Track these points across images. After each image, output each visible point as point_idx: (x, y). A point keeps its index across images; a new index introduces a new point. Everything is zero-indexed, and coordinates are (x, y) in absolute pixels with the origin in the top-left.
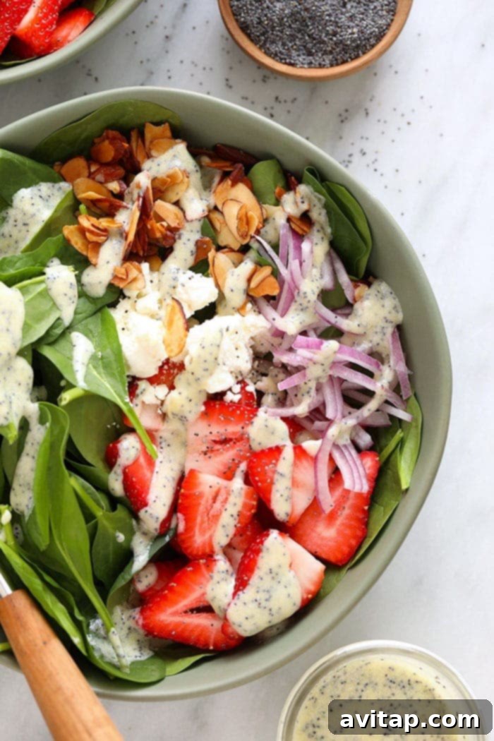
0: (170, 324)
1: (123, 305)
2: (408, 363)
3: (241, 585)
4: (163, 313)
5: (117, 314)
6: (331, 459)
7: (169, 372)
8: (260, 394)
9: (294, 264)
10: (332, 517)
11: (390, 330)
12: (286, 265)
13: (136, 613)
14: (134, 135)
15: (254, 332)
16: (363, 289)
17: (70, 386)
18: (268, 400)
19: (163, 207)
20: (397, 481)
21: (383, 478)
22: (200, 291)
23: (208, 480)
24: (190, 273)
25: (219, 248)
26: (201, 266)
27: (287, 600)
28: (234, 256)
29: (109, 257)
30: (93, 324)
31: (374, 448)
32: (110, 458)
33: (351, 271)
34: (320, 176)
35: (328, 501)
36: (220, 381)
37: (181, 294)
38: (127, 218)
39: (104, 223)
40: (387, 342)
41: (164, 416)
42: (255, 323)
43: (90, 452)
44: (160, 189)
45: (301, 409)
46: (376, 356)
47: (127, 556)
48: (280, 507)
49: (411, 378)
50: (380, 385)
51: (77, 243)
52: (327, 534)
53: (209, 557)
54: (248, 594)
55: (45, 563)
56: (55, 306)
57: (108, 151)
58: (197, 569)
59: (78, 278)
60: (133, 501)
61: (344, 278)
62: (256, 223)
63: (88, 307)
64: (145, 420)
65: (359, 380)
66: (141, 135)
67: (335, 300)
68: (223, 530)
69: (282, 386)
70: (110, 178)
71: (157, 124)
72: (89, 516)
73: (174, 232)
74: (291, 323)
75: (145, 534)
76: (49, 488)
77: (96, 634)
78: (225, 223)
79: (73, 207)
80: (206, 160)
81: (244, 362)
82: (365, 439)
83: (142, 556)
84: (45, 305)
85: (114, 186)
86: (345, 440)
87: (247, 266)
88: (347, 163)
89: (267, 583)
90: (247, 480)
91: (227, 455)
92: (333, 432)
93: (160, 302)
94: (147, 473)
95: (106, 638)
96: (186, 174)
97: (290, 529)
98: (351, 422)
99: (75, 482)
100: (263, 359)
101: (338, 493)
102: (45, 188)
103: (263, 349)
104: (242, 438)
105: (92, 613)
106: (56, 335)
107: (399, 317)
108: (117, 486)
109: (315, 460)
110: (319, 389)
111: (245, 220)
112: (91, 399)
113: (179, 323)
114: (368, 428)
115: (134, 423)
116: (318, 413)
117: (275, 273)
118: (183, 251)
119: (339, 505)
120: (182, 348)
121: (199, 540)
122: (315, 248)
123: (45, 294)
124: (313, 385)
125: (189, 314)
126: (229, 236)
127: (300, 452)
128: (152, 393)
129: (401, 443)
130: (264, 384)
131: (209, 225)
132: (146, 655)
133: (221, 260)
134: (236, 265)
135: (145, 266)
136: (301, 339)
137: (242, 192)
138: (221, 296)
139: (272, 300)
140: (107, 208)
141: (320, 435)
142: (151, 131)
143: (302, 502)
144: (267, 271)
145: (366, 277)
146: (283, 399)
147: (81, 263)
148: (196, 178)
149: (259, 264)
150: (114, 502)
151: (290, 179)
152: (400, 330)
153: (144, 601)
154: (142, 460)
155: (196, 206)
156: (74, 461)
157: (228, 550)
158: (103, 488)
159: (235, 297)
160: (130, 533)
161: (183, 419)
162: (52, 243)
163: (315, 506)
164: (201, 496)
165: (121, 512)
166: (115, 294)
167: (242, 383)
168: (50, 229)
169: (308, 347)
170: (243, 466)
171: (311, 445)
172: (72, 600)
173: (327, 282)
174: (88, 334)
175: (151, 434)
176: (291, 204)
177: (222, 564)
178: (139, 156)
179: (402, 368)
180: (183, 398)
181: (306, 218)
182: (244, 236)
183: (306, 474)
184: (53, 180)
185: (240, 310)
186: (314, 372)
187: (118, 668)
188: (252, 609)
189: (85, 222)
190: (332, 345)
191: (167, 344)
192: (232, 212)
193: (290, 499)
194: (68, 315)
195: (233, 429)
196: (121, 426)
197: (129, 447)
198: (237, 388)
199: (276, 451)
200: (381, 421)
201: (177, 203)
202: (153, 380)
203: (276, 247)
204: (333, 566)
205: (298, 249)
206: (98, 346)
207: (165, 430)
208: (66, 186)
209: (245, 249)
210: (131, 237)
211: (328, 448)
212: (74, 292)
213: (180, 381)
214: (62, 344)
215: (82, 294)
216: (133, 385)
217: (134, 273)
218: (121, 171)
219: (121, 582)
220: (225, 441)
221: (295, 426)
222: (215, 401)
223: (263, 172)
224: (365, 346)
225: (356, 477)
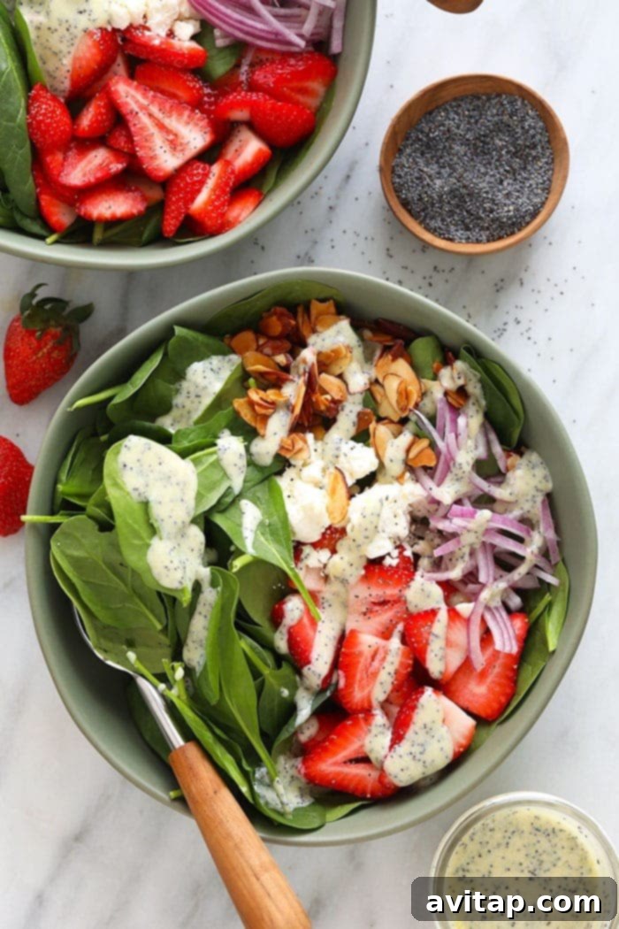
0: (333, 492)
1: (289, 473)
2: (557, 530)
3: (397, 738)
4: (326, 481)
5: (283, 482)
6: (483, 620)
7: (332, 538)
8: (417, 556)
9: (450, 437)
10: (483, 675)
11: (540, 498)
12: (443, 437)
13: (298, 762)
14: (300, 310)
15: (412, 500)
16: (514, 459)
17: (240, 553)
18: (424, 563)
19: (327, 380)
20: (545, 642)
21: (531, 639)
22: (361, 460)
23: (368, 640)
24: (352, 443)
25: (380, 419)
26: (362, 436)
27: (439, 752)
28: (393, 427)
29: (277, 429)
30: (261, 492)
31: (524, 610)
32: (276, 618)
33: (503, 441)
34: (477, 354)
35: (479, 660)
36: (381, 547)
37: (343, 463)
38: (293, 391)
39: (271, 395)
40: (536, 509)
41: (326, 578)
42: (412, 492)
43: (257, 614)
44: (326, 363)
45: (455, 574)
46: (527, 522)
47: (291, 709)
48: (435, 666)
49: (559, 544)
50: (530, 551)
51: (246, 415)
52: (478, 691)
53: (368, 712)
54: (403, 748)
55: (215, 717)
56: (226, 476)
57: (276, 327)
58: (356, 723)
59: (247, 449)
60: (297, 658)
61: (497, 449)
62: (415, 397)
63: (257, 476)
64: (308, 582)
65: (510, 545)
66: (307, 310)
67: (488, 469)
68: (381, 686)
69: (437, 553)
70: (277, 351)
71: (323, 300)
72: (256, 674)
73: (337, 404)
74: (446, 493)
75: (307, 689)
76: (221, 646)
77: (261, 782)
78: (385, 396)
79: (243, 379)
80: (368, 334)
81: (402, 528)
82: (516, 601)
83: (305, 709)
84: (217, 475)
85: (281, 359)
86: (497, 603)
87: (406, 438)
88: (501, 332)
89: (421, 738)
90: (404, 641)
91: (385, 616)
92: (485, 595)
93: (324, 470)
94: (309, 631)
95: (270, 785)
96: (350, 349)
97: (444, 687)
98: (502, 585)
99: (245, 644)
100: (419, 523)
101: (489, 652)
102: (215, 361)
103: (420, 514)
104: (400, 600)
105: (256, 761)
106: (227, 504)
107: (549, 486)
108: (282, 644)
109: (468, 621)
110: (472, 554)
111: (404, 394)
112: (258, 563)
113: (342, 492)
114: (517, 590)
115: (298, 586)
116: (471, 576)
117: (433, 445)
118: (346, 422)
119: (490, 664)
120: (344, 516)
121: (358, 695)
122: (471, 422)
123: (217, 464)
124: (466, 550)
125: (350, 482)
126: (389, 408)
127: (453, 614)
128: (315, 558)
129: (550, 606)
130: (421, 547)
131: (370, 396)
132: (307, 802)
133: (382, 431)
134: (396, 435)
135: (310, 437)
136: (456, 508)
137: (402, 367)
138: (382, 465)
139: (430, 471)
140: (274, 380)
141: (472, 597)
142: (316, 307)
143: (455, 660)
144: (424, 443)
145: (518, 447)
146: (438, 564)
147: (249, 433)
148: (358, 352)
149: (418, 436)
150: (279, 659)
151: (447, 354)
152: (550, 499)
153: (306, 752)
154: (306, 621)
155: (358, 379)
156: (243, 622)
157: (385, 705)
158: (269, 646)
159: (395, 467)
160: (294, 688)
161: (344, 582)
162: (223, 416)
163: (467, 664)
164: (361, 654)
165: (286, 669)
166: (282, 463)
167: (400, 547)
168: (221, 401)
169: (462, 515)
170: (400, 627)
171: (464, 608)
172: (240, 751)
173: (481, 452)
174: (256, 501)
175: (314, 595)
176: (449, 378)
177: (379, 718)
178: (305, 331)
179: (551, 535)
180: (344, 562)
181: (462, 392)
182: (403, 409)
183: (459, 635)
184: (223, 353)
185: (399, 479)
186: (468, 539)
187: (282, 814)
188: (407, 760)
189: (255, 395)
190: (485, 514)
191: (330, 512)
192: (392, 386)
193: (444, 658)
194: (237, 484)
195: (391, 592)
196: (286, 588)
197: (293, 608)
198: (395, 553)
199: (431, 614)
200: (531, 584)
201: (340, 376)
202: (316, 545)
203: (433, 419)
204: (484, 721)
205: (454, 422)
206: (266, 513)
207: (327, 592)
208: (235, 359)
209: (404, 421)
210: (298, 410)
211: (480, 610)
212: (243, 462)
213: (342, 546)
214: (232, 511)
215: (251, 463)
216: (298, 549)
217: (299, 444)
218: (288, 345)
219: (284, 735)
220: (383, 603)
221: (449, 588)
222: (374, 566)
223: (422, 348)
224: (517, 513)
225: (506, 639)
